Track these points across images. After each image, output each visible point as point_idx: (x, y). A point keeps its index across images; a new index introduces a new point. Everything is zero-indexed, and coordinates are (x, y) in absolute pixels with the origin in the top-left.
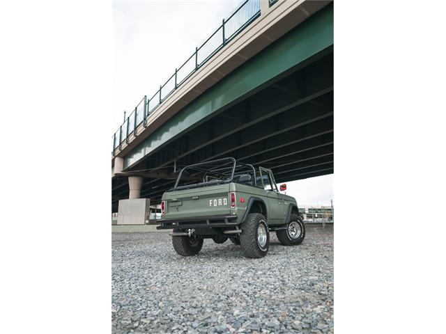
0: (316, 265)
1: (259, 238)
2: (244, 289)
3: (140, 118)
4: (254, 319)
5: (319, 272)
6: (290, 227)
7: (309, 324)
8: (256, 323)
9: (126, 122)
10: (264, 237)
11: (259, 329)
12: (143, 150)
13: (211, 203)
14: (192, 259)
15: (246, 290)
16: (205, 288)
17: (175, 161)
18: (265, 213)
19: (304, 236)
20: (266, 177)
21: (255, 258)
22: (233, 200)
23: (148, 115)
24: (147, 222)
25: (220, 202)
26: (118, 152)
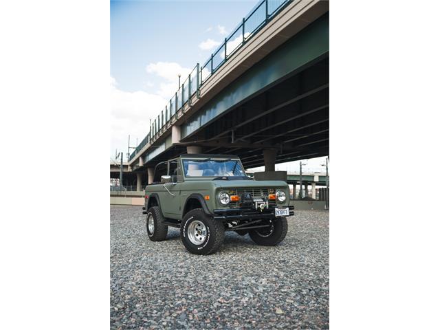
3: (194, 89)
9: (181, 89)
12: (199, 120)
17: (232, 131)
23: (202, 85)
26: (174, 120)
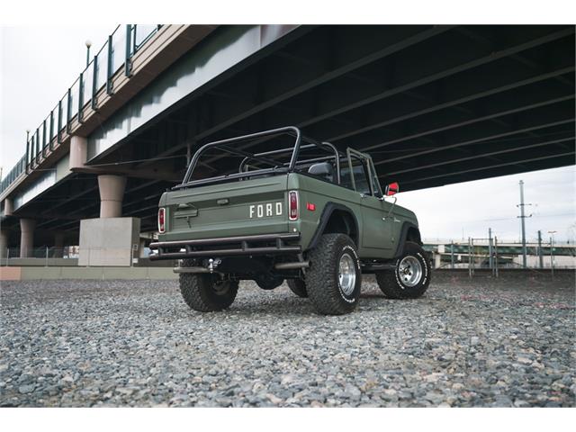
0: (443, 324)
1: (341, 280)
2: (304, 353)
3: (119, 59)
4: (316, 388)
5: (446, 333)
6: (401, 266)
7: (412, 394)
8: (320, 393)
9: (92, 66)
10: (352, 278)
11: (323, 399)
12: (125, 123)
13: (252, 212)
14: (216, 317)
15: (309, 354)
16: (235, 351)
17: (188, 146)
18: (354, 235)
19: (427, 283)
20: (360, 170)
21: (332, 315)
22: (294, 206)
23: (135, 52)
24: (135, 261)
25: (269, 210)
26: (76, 125)
